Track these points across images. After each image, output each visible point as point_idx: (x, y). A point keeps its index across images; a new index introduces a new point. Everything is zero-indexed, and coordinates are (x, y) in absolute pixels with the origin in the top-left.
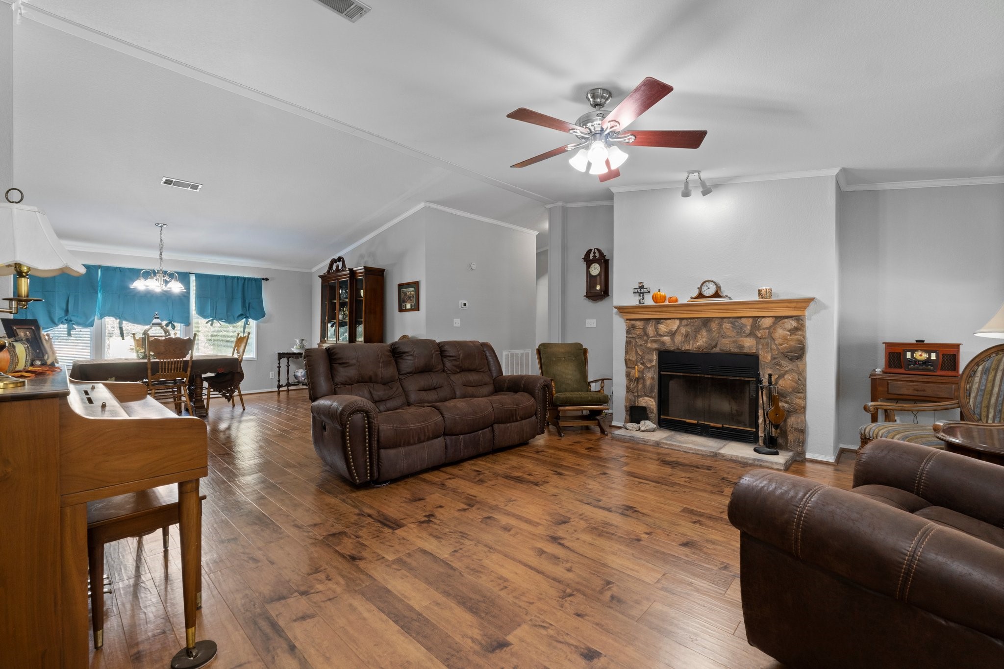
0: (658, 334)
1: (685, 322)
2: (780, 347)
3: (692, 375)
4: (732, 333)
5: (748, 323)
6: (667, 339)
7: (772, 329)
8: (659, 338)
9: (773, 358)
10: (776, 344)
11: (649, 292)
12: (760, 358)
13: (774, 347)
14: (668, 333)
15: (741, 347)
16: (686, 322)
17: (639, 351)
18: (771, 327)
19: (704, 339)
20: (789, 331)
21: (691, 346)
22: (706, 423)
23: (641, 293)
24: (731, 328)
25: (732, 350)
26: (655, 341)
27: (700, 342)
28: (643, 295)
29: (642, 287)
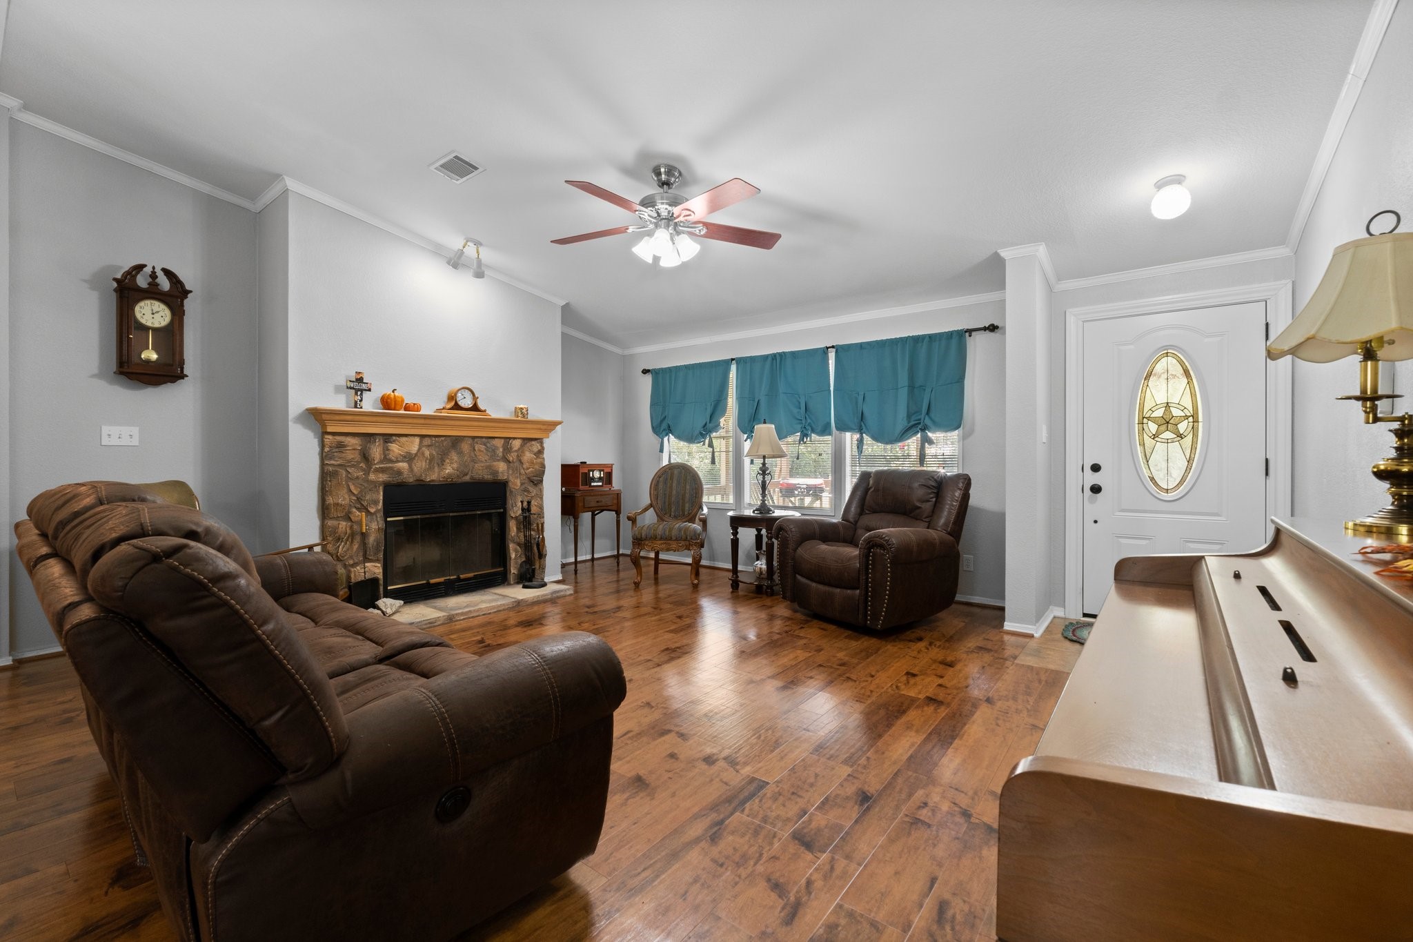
0: (386, 459)
1: (427, 441)
2: (527, 472)
3: (434, 516)
4: (483, 457)
5: (499, 444)
6: (403, 465)
7: (521, 450)
8: (390, 465)
9: (522, 484)
10: (524, 469)
11: (370, 390)
12: (510, 484)
13: (522, 471)
14: (405, 457)
15: (495, 473)
16: (429, 441)
17: (352, 488)
18: (519, 449)
19: (455, 466)
20: (535, 454)
21: (436, 475)
22: (451, 578)
23: (359, 390)
24: (485, 451)
25: (486, 477)
26: (383, 470)
27: (449, 469)
28: (361, 394)
29: (360, 380)
